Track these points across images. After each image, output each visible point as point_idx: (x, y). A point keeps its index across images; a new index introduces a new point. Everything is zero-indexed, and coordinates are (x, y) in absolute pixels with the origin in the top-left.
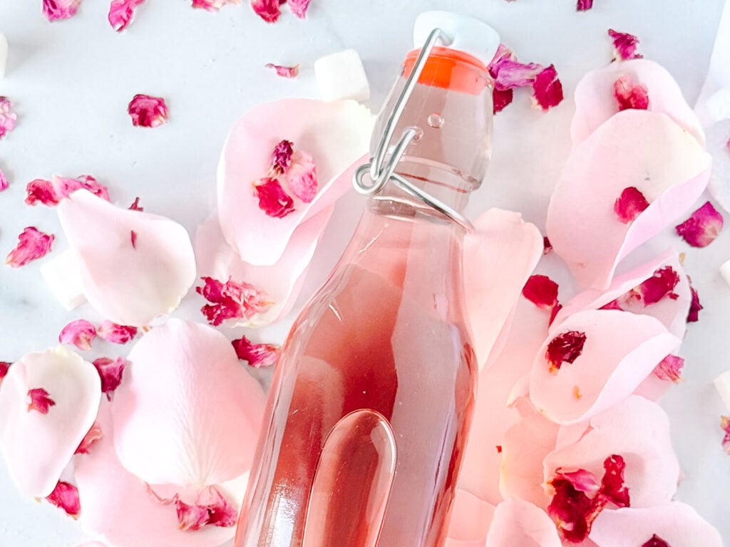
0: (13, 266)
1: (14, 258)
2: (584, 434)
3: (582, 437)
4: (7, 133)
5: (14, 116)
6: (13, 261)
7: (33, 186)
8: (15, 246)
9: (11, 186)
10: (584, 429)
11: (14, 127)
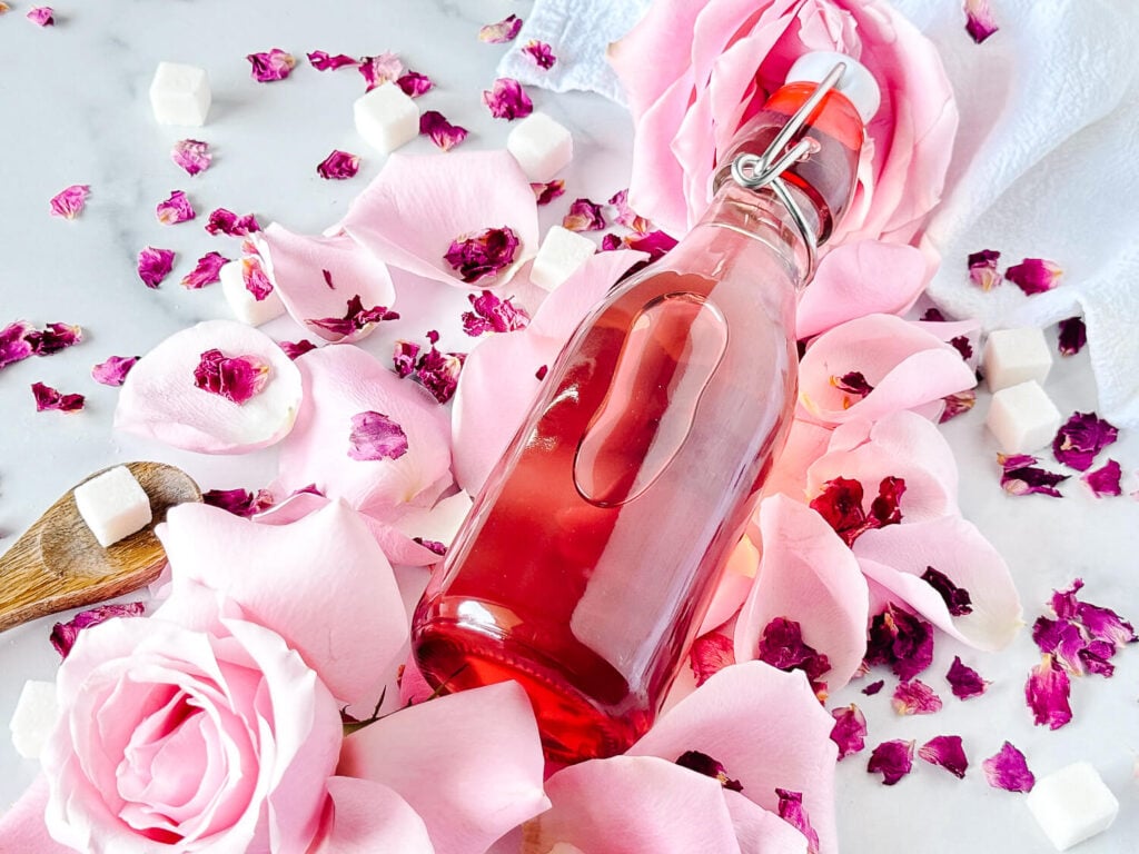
0: (188, 288)
1: (192, 280)
2: (863, 443)
3: (858, 447)
4: (200, 172)
5: (209, 156)
6: (190, 282)
7: (218, 216)
8: (194, 269)
9: (197, 218)
10: (863, 439)
11: (208, 167)
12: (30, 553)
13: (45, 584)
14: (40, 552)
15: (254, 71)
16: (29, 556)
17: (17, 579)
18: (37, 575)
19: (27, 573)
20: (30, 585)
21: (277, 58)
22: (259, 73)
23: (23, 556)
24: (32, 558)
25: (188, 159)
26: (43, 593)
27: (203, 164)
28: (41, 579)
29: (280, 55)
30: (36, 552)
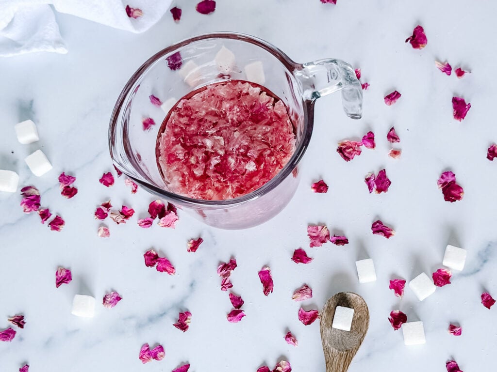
12: (331, 351)
13: (347, 356)
14: (334, 349)
15: (66, 283)
16: (332, 353)
17: (337, 362)
18: (341, 356)
19: (337, 358)
20: (342, 361)
21: (60, 274)
22: (68, 280)
23: (331, 353)
24: (334, 352)
25: (114, 302)
26: (349, 360)
27: (116, 295)
28: (343, 356)
29: (59, 273)
30: (333, 350)
